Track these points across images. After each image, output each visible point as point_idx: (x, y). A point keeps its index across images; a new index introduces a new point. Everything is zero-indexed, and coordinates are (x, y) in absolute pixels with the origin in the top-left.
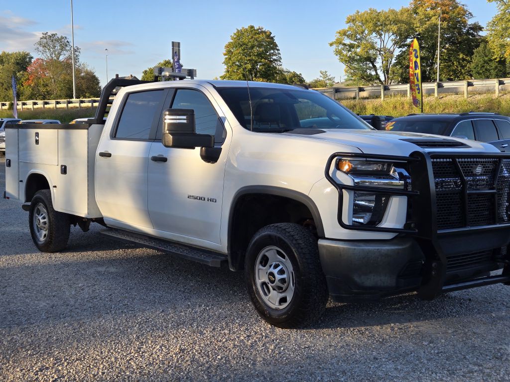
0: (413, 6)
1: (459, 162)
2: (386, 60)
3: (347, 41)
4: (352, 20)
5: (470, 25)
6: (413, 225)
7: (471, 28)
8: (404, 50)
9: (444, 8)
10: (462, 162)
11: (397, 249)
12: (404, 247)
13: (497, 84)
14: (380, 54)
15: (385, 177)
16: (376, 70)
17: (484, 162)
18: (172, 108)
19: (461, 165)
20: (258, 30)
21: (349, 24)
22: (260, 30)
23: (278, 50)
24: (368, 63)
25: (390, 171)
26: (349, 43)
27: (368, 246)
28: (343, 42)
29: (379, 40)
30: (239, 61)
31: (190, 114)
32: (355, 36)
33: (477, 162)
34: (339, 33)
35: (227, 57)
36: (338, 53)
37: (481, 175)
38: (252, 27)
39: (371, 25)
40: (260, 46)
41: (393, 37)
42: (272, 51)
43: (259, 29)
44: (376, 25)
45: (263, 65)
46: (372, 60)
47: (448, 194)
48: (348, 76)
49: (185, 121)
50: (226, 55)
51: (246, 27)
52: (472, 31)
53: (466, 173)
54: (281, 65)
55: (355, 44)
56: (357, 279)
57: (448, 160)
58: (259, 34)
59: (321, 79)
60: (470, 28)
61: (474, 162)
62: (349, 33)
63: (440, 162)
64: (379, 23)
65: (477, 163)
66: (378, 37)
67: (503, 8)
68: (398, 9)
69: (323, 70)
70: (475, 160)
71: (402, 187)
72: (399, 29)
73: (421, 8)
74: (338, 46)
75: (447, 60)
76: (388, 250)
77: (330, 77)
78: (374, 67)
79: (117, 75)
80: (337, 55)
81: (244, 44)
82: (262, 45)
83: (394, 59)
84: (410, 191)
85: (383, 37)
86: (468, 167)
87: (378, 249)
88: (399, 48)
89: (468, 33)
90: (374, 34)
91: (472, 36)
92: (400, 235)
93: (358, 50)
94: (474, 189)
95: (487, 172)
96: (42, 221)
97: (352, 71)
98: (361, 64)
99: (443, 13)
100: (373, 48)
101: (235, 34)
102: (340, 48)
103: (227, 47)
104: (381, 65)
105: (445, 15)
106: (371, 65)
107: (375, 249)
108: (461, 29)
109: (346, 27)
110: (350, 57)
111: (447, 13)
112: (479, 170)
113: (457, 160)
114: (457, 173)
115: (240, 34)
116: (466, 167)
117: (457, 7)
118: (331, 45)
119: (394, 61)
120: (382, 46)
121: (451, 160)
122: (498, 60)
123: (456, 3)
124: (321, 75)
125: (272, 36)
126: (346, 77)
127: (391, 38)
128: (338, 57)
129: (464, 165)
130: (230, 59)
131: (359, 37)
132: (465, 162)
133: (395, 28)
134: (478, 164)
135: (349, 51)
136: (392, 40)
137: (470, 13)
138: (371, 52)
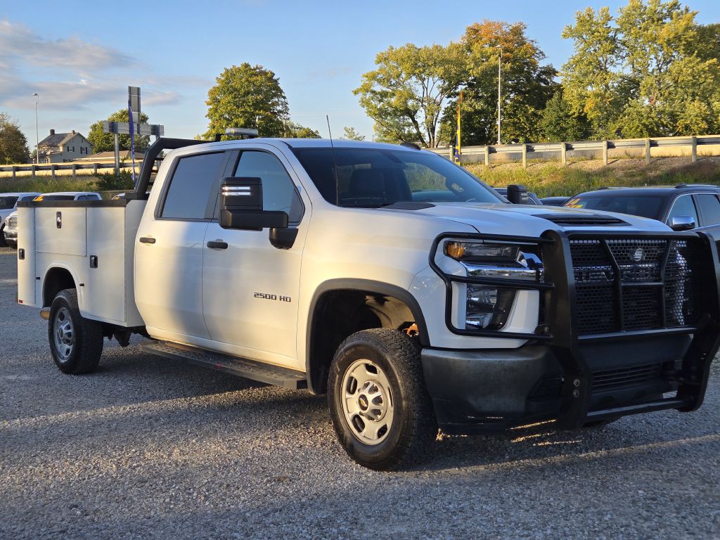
0: (466, 41)
1: (610, 245)
2: (431, 113)
3: (378, 88)
4: (383, 59)
5: (541, 68)
6: (546, 329)
7: (544, 73)
8: (454, 100)
9: (506, 45)
10: (614, 245)
11: (525, 361)
12: (535, 358)
13: (563, 150)
14: (422, 106)
15: (509, 264)
16: (417, 127)
17: (645, 244)
18: (236, 176)
19: (612, 248)
20: (255, 69)
21: (379, 65)
22: (258, 70)
23: (284, 98)
24: (406, 117)
25: (516, 257)
26: (380, 91)
27: (486, 357)
28: (372, 88)
29: (421, 87)
30: (229, 114)
31: (255, 183)
32: (388, 81)
33: (635, 244)
34: (367, 77)
35: (211, 107)
36: (365, 103)
37: (642, 262)
38: (247, 66)
39: (408, 65)
40: (258, 92)
41: (440, 83)
42: (277, 100)
43: (257, 68)
44: (415, 66)
45: (263, 119)
46: (411, 113)
47: (594, 287)
48: (379, 136)
49: (248, 194)
50: (210, 104)
51: (239, 65)
52: (544, 76)
53: (620, 259)
54: (288, 119)
55: (387, 93)
56: (472, 401)
57: (594, 241)
58: (256, 75)
59: (346, 138)
60: (541, 72)
61: (631, 244)
62: (380, 76)
63: (584, 245)
64: (419, 64)
65: (635, 246)
66: (420, 82)
67: (582, 46)
68: (445, 45)
69: (349, 127)
70: (633, 241)
71: (534, 279)
72: (447, 71)
73: (476, 44)
74: (365, 95)
75: (511, 114)
76: (514, 362)
77: (358, 136)
78: (415, 122)
79: (53, 131)
80: (363, 106)
81: (235, 90)
82: (261, 90)
83: (441, 113)
84: (542, 284)
85: (426, 82)
86: (623, 252)
87: (500, 362)
88: (448, 97)
89: (539, 79)
90: (414, 78)
91: (545, 83)
92: (531, 342)
93: (393, 100)
94: (632, 281)
95: (650, 258)
96: (65, 331)
97: (385, 129)
98: (397, 120)
99: (506, 50)
100: (412, 97)
101: (222, 75)
102: (367, 97)
103: (211, 93)
104: (424, 120)
105: (508, 54)
106: (411, 121)
107: (496, 361)
108: (529, 73)
109: (376, 68)
110: (380, 109)
111: (511, 52)
112: (638, 255)
113: (607, 242)
114: (607, 260)
115: (230, 75)
116: (619, 252)
117: (525, 43)
118: (356, 93)
119: (441, 116)
120: (425, 95)
121: (598, 242)
122: (576, 115)
123: (523, 39)
124: (346, 133)
125: (275, 78)
126: (377, 137)
127: (436, 84)
128: (365, 109)
129: (617, 248)
130: (216, 110)
131: (393, 82)
132: (619, 244)
133: (440, 70)
134: (637, 248)
135: (380, 101)
136: (439, 87)
137: (541, 52)
138: (410, 103)
